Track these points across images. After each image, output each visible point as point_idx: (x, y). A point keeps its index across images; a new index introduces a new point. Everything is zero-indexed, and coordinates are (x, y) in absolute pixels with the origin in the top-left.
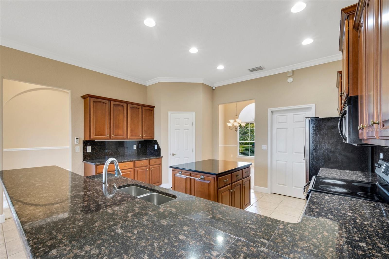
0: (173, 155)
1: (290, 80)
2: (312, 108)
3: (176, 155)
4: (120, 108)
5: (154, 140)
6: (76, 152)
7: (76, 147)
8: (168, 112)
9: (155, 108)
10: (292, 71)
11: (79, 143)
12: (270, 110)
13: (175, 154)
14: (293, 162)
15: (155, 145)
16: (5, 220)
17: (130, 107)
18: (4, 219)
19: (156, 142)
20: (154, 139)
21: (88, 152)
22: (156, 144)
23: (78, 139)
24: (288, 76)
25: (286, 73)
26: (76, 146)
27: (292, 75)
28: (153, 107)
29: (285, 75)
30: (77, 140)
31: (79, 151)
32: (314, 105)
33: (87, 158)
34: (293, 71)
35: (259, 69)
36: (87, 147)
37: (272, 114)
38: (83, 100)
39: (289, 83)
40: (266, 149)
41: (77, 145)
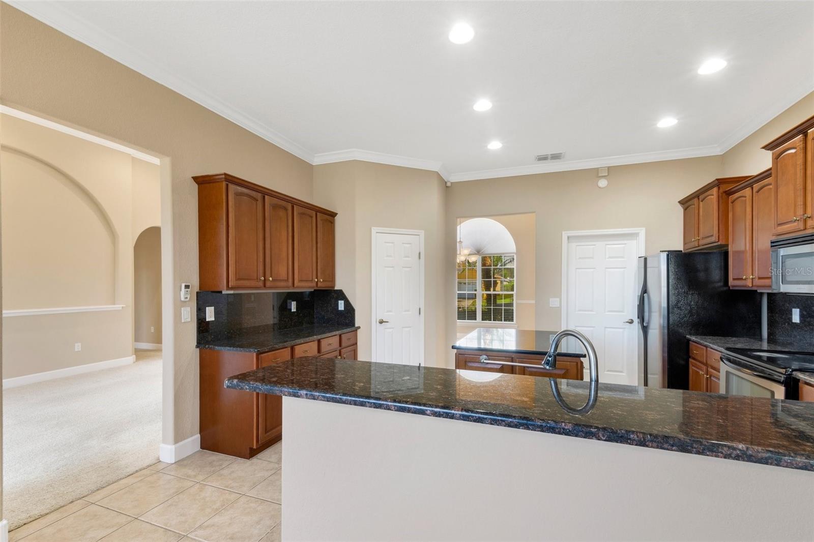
0: (381, 322)
1: (603, 183)
2: (640, 234)
3: (388, 322)
4: (282, 213)
5: (335, 290)
6: (183, 321)
7: (182, 309)
8: (371, 229)
9: (336, 218)
10: (607, 168)
11: (190, 298)
12: (565, 235)
13: (384, 320)
14: (606, 328)
15: (340, 302)
16: (9, 532)
17: (299, 213)
18: (7, 531)
19: (341, 295)
20: (334, 287)
21: (208, 322)
22: (341, 300)
23: (189, 288)
24: (600, 175)
25: (596, 170)
26: (183, 307)
27: (607, 174)
28: (333, 215)
29: (594, 174)
30: (187, 290)
31: (189, 320)
32: (644, 229)
33: (207, 338)
34: (609, 168)
35: (556, 157)
36: (207, 308)
37: (568, 242)
38: (196, 186)
39: (600, 188)
40: (559, 306)
41: (183, 303)
